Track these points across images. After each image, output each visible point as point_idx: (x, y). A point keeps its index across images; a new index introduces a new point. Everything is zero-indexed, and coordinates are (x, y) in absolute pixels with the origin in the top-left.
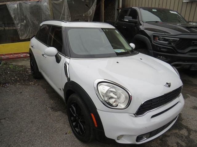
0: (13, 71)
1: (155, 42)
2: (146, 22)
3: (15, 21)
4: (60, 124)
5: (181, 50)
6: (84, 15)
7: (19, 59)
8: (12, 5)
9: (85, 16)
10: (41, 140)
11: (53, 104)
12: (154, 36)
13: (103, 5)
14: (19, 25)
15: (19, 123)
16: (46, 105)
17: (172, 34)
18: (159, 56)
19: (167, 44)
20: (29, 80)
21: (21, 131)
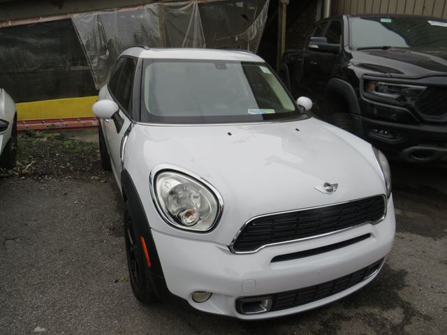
0: (66, 153)
1: (366, 94)
2: (358, 49)
3: (88, 53)
4: (114, 261)
5: (433, 114)
6: (237, 39)
7: (89, 130)
8: (82, 20)
9: (239, 39)
10: (62, 286)
11: (119, 221)
12: (367, 82)
13: (284, 14)
14: (96, 60)
15: (37, 250)
16: (104, 223)
17: (407, 74)
18: (376, 131)
19: (396, 99)
20: (92, 172)
21: (32, 265)
